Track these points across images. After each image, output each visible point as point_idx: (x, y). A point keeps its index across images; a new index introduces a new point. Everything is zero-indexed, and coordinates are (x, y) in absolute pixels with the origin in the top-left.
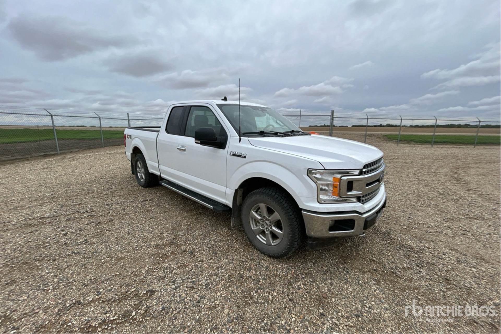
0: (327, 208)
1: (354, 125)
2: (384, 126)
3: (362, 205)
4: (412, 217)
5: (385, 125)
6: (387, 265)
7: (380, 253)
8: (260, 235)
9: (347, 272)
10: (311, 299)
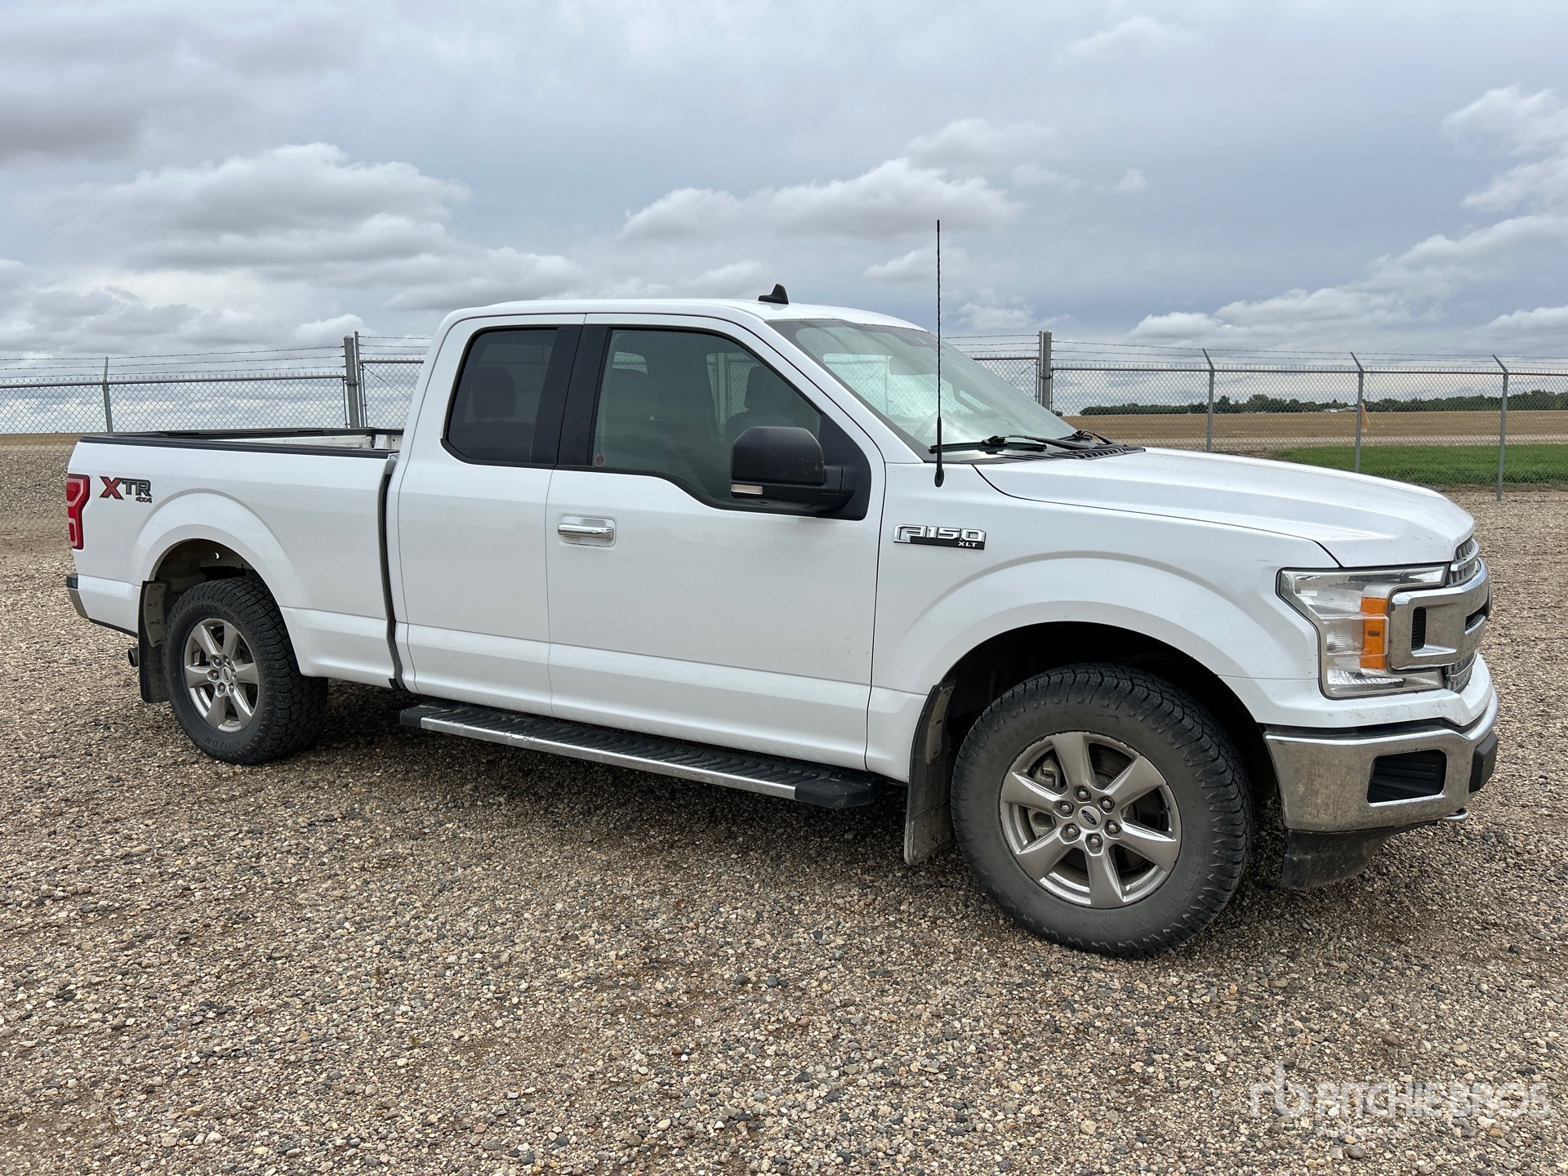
0: (1358, 714)
1: (1094, 403)
2: (1237, 409)
3: (1456, 696)
4: (1553, 775)
5: (1244, 401)
6: (1544, 931)
7: (1501, 899)
8: (1054, 875)
9: (1424, 966)
10: (1351, 1053)
